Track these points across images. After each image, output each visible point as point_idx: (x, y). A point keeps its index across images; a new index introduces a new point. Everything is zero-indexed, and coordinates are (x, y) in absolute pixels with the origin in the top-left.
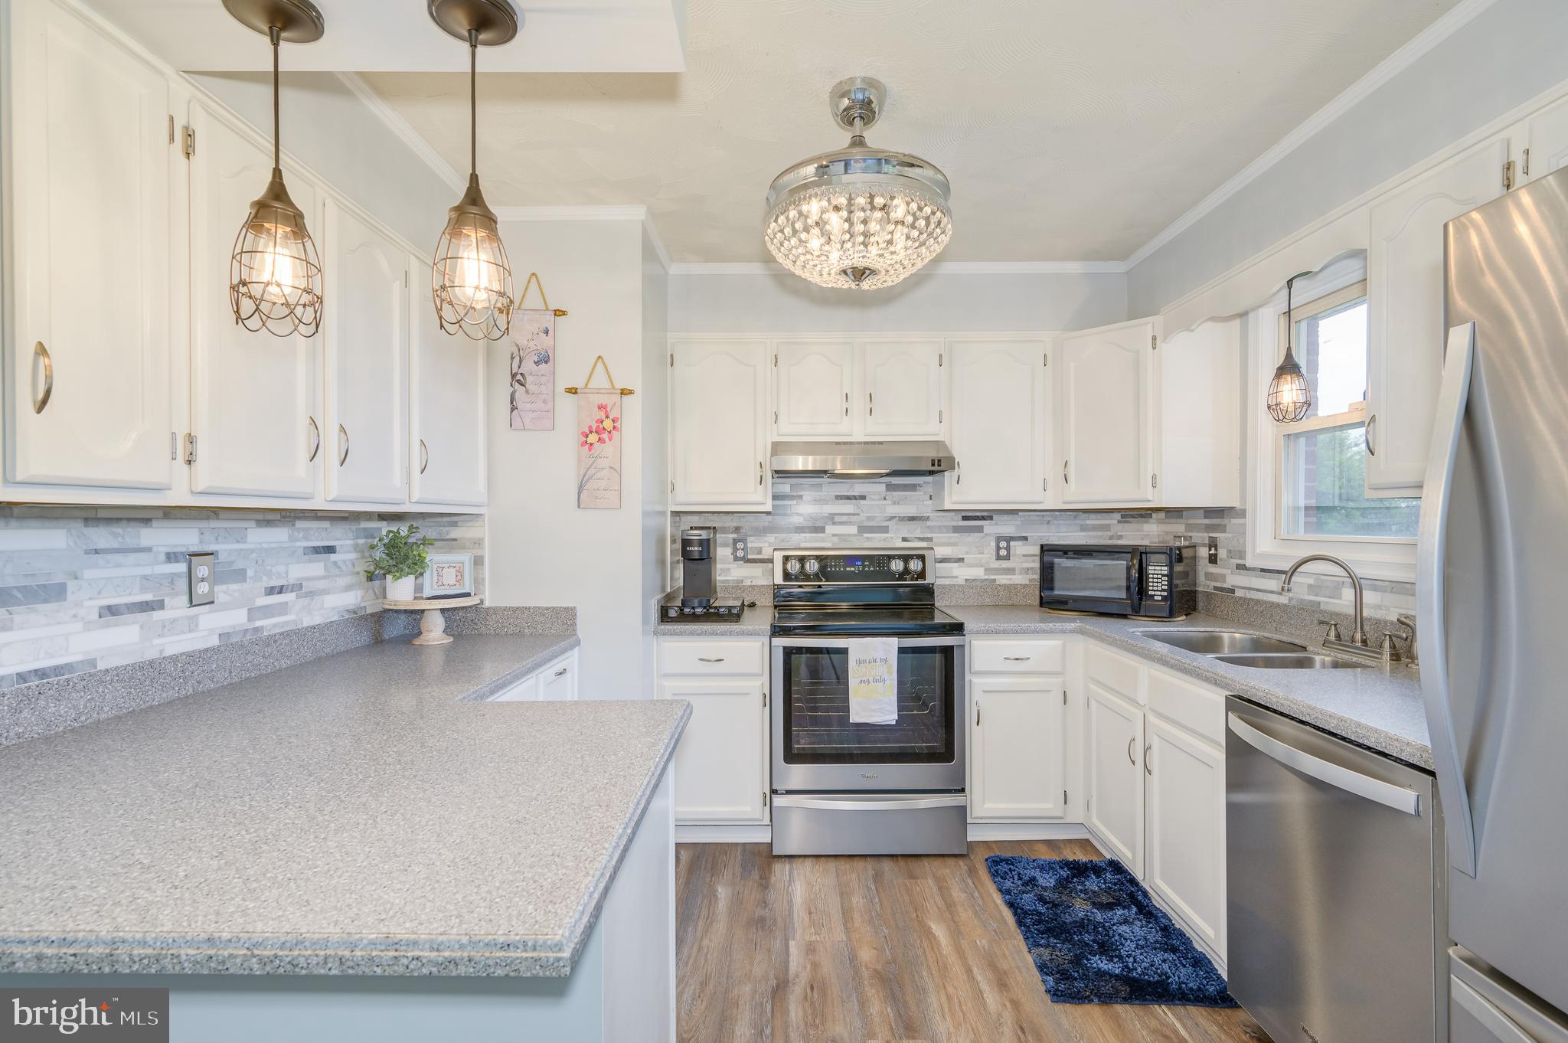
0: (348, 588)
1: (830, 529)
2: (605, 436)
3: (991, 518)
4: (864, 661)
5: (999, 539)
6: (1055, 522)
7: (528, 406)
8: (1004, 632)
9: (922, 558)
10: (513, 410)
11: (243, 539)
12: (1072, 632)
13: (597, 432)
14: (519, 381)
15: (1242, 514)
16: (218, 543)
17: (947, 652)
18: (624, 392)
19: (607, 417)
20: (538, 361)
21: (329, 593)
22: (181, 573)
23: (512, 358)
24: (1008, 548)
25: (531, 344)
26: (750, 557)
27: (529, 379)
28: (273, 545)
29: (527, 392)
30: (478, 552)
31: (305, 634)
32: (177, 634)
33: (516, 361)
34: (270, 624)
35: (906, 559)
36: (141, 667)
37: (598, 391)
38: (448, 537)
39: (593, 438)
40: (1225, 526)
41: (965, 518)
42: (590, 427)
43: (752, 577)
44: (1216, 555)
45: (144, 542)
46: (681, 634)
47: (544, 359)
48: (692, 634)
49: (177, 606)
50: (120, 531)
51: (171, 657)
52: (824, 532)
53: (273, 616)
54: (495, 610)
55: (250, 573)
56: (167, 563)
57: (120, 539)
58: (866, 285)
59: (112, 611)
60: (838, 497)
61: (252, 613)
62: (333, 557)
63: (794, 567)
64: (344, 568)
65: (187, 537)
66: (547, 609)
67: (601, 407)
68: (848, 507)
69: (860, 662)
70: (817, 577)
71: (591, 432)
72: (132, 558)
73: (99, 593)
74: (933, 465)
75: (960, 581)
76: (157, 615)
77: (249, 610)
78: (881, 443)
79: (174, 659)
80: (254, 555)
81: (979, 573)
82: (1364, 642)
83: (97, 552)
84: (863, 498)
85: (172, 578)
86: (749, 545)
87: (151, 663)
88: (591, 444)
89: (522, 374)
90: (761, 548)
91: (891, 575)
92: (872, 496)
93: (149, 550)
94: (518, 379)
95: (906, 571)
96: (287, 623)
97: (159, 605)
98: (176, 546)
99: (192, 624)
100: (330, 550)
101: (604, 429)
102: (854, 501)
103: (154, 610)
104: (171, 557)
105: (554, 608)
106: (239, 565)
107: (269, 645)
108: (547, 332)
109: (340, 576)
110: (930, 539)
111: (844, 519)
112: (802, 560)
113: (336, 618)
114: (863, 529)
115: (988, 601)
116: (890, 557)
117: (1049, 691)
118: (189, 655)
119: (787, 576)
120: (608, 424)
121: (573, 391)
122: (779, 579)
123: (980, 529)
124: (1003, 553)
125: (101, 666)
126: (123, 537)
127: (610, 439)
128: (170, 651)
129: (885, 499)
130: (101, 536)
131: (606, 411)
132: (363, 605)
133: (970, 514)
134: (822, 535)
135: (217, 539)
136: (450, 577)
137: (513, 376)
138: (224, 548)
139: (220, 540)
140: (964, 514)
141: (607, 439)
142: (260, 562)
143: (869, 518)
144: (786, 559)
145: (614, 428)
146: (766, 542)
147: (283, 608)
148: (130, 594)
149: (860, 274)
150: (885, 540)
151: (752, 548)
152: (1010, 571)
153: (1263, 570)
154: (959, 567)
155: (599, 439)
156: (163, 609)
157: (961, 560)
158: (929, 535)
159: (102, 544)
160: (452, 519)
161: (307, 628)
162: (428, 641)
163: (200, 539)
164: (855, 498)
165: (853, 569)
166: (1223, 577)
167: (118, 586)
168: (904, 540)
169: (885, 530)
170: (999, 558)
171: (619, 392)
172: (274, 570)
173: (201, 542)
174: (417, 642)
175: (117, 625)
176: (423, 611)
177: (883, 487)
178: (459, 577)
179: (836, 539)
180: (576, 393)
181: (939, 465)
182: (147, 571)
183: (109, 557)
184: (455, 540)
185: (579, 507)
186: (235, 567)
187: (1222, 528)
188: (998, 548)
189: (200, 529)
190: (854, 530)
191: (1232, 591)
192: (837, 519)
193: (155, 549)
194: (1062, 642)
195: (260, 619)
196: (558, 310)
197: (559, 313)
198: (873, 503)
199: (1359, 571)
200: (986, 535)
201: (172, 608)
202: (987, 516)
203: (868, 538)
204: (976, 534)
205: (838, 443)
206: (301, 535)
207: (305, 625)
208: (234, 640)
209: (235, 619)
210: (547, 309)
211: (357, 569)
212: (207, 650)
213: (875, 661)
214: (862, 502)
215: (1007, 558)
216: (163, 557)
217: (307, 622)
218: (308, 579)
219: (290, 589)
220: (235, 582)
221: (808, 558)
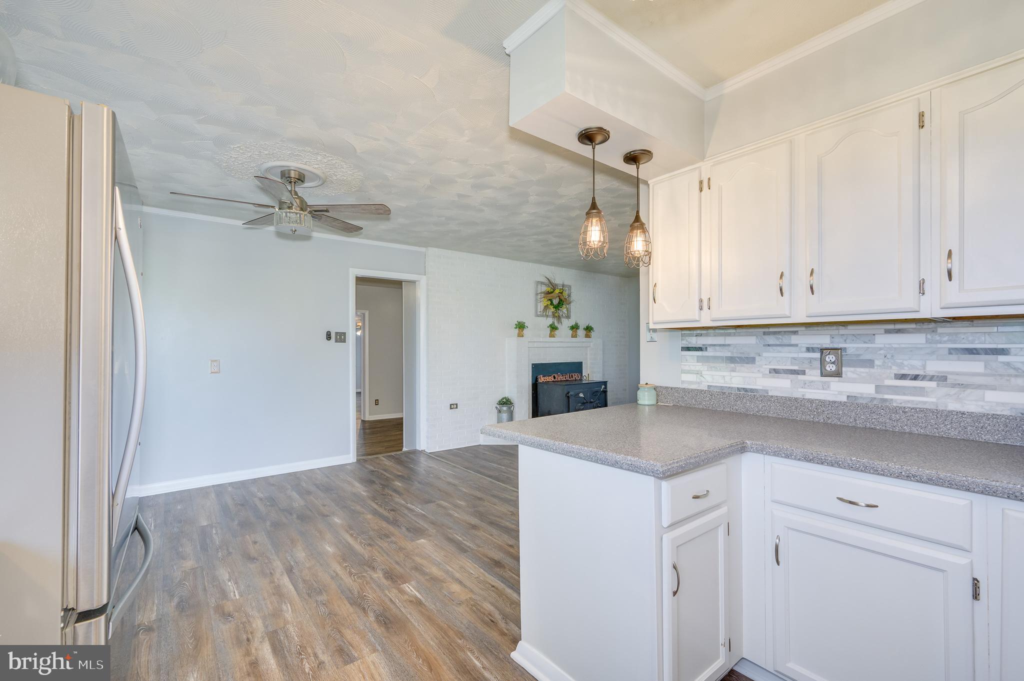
11: (873, 342)
16: (847, 343)
21: (995, 390)
22: (817, 358)
28: (903, 346)
32: (814, 389)
34: (899, 399)
36: (790, 399)
45: (793, 342)
49: (813, 375)
50: (780, 336)
51: (809, 399)
53: (904, 394)
55: (877, 362)
56: (806, 352)
57: (780, 340)
59: (776, 371)
61: (878, 388)
62: (1003, 359)
65: (823, 340)
72: (787, 349)
73: (770, 363)
76: (800, 377)
77: (876, 386)
79: (811, 401)
80: (882, 352)
83: (769, 345)
85: (811, 360)
87: (796, 399)
93: (796, 345)
96: (925, 403)
97: (803, 373)
98: (813, 344)
99: (825, 387)
100: (999, 351)
103: (799, 374)
104: (808, 350)
106: (868, 357)
107: (896, 413)
118: (820, 401)
125: (770, 394)
126: (782, 339)
128: (808, 396)
130: (771, 340)
135: (845, 341)
138: (851, 348)
139: (847, 341)
142: (889, 356)
147: (921, 391)
148: (785, 365)
156: (805, 374)
159: (770, 343)
163: (831, 340)
167: (779, 361)
172: (906, 363)
173: (832, 342)
175: (778, 378)
182: (795, 355)
183: (775, 348)
186: (862, 358)
189: (831, 335)
193: (799, 345)
195: (888, 394)
201: (810, 375)
208: (861, 401)
209: (866, 390)
212: (835, 402)
216: (805, 349)
219: (928, 378)
220: (862, 367)
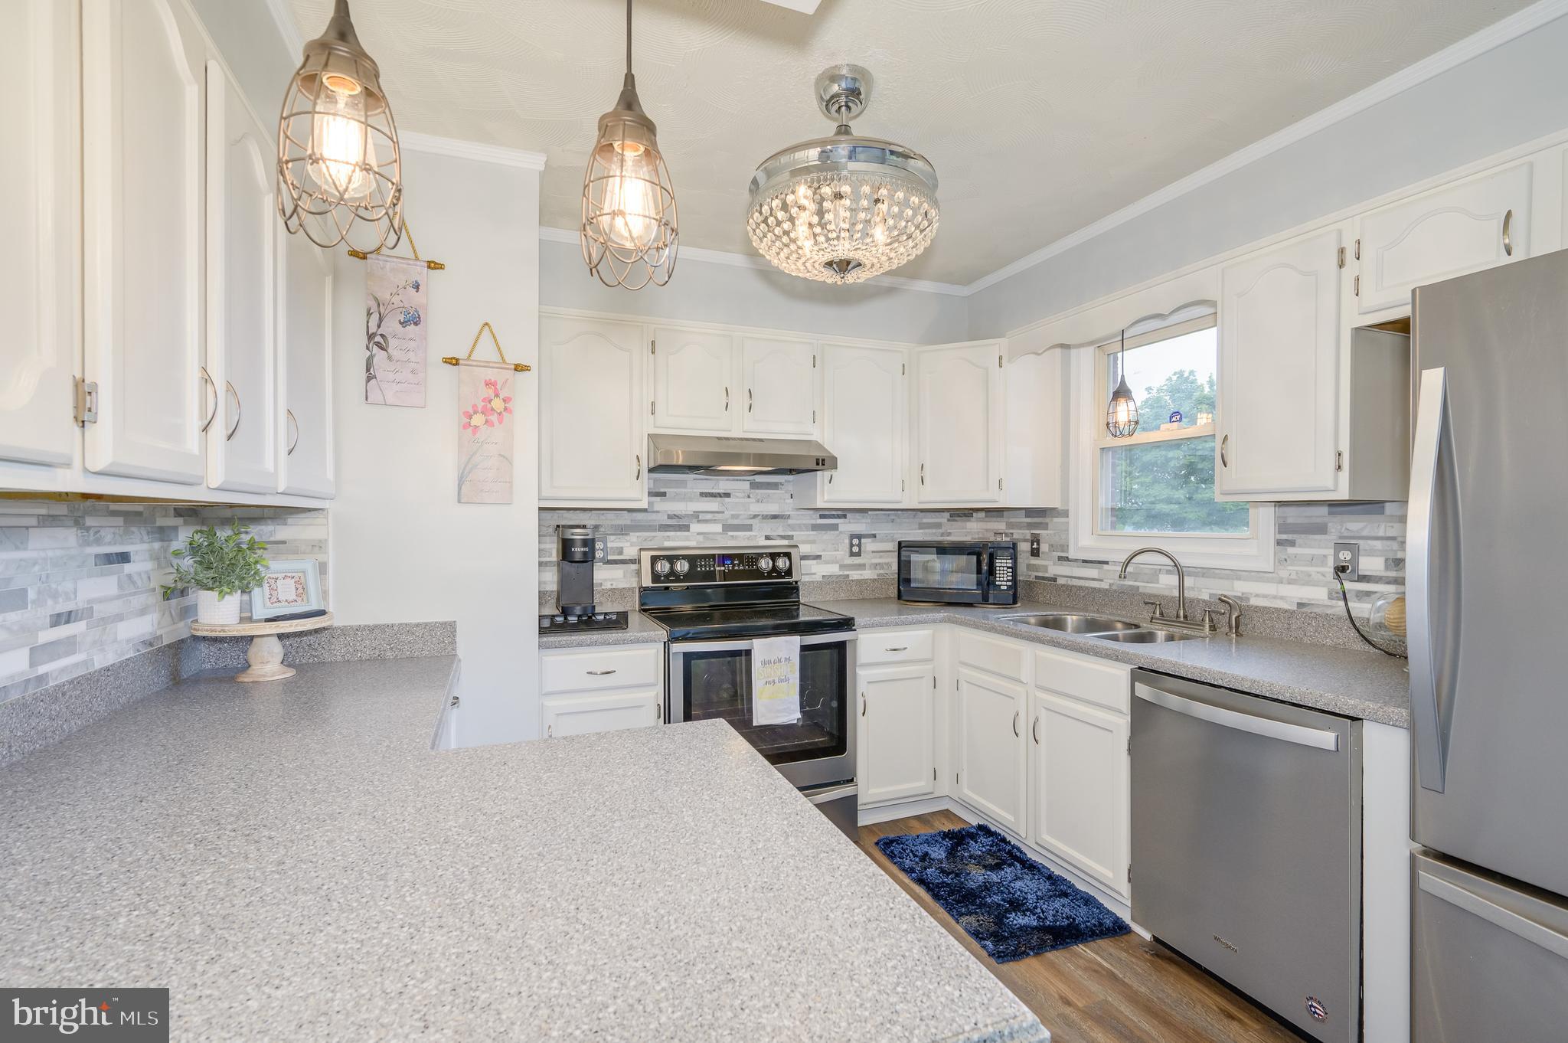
0: (143, 612)
1: (695, 527)
2: (494, 418)
3: (845, 516)
4: (769, 662)
5: (852, 536)
6: (898, 520)
7: (391, 376)
9: (788, 555)
10: (369, 379)
11: (24, 544)
13: (483, 413)
14: (377, 344)
15: (1065, 514)
17: (841, 646)
18: (519, 368)
19: (497, 395)
20: (405, 322)
21: (122, 620)
23: (369, 314)
24: (859, 545)
25: (396, 299)
26: (610, 558)
27: (393, 343)
29: (390, 358)
30: (321, 558)
31: (98, 680)
33: (375, 318)
34: (56, 669)
35: (774, 556)
37: (487, 365)
38: (272, 539)
39: (478, 420)
40: (1047, 524)
41: (822, 517)
42: (474, 406)
43: (613, 580)
44: (1038, 549)
46: (568, 646)
47: (413, 319)
48: (580, 645)
52: (689, 531)
53: (59, 657)
54: (344, 631)
55: (31, 595)
60: (702, 494)
61: (35, 654)
62: (127, 568)
63: (663, 567)
64: (139, 583)
66: (417, 625)
67: (488, 384)
68: (713, 505)
69: (766, 663)
70: (688, 577)
71: (475, 412)
74: (818, 464)
75: (818, 578)
77: (31, 650)
78: (761, 440)
80: (36, 568)
81: (834, 569)
82: (1185, 617)
84: (728, 495)
86: (609, 545)
88: (476, 427)
89: (382, 336)
90: (622, 548)
91: (759, 574)
92: (737, 494)
94: (376, 340)
95: (774, 569)
96: (77, 665)
100: (124, 558)
101: (492, 409)
102: (719, 499)
105: (426, 624)
106: (20, 582)
107: (56, 700)
108: (417, 287)
109: (135, 594)
110: (790, 537)
111: (709, 516)
112: (671, 559)
113: (131, 654)
114: (727, 528)
115: (842, 596)
116: (761, 555)
117: (922, 677)
119: (656, 577)
120: (497, 404)
121: (453, 362)
122: (647, 582)
123: (835, 527)
124: (856, 549)
127: (501, 422)
129: (749, 497)
131: (496, 388)
132: (159, 633)
133: (827, 513)
134: (686, 533)
136: (286, 590)
137: (370, 337)
140: (821, 513)
141: (496, 423)
142: (43, 578)
143: (734, 517)
144: (654, 560)
145: (506, 409)
146: (627, 541)
147: (71, 644)
149: (843, 266)
150: (748, 538)
151: (612, 548)
152: (861, 567)
153: (1085, 561)
154: (817, 563)
155: (487, 422)
157: (819, 557)
158: (790, 533)
160: (278, 514)
161: (100, 671)
164: (720, 495)
165: (723, 568)
166: (1045, 568)
168: (767, 538)
169: (749, 528)
170: (852, 554)
171: (513, 367)
172: (60, 589)
174: (245, 678)
176: (252, 638)
177: (747, 485)
178: (300, 591)
179: (701, 538)
180: (457, 364)
181: (823, 465)
184: (284, 542)
185: (459, 502)
186: (13, 586)
187: (1045, 526)
188: (852, 545)
190: (718, 528)
191: (1055, 580)
192: (701, 517)
194: (931, 632)
195: (44, 663)
196: (433, 262)
197: (434, 266)
198: (737, 500)
199: (1183, 561)
200: (841, 532)
202: (843, 513)
203: (732, 536)
204: (832, 532)
205: (719, 439)
206: (91, 537)
207: (97, 666)
208: (14, 695)
210: (417, 259)
211: (152, 585)
213: (780, 661)
214: (727, 500)
215: (859, 554)
217: (101, 661)
218: (100, 601)
219: (79, 615)
220: (13, 608)
221: (677, 557)
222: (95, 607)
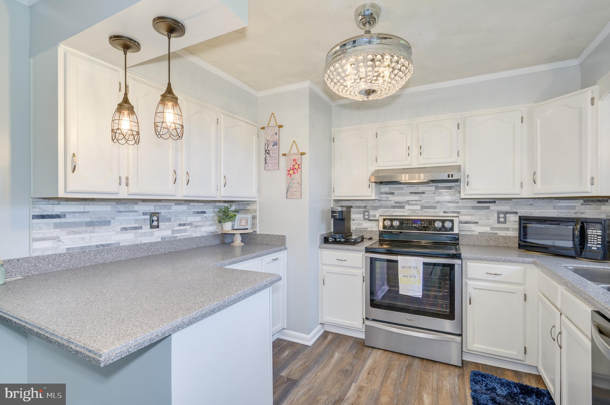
0: (211, 225)
1: (407, 207)
2: (295, 171)
3: (495, 202)
4: (405, 267)
5: (499, 213)
6: (536, 204)
7: (270, 162)
8: (486, 260)
9: (452, 221)
10: (265, 163)
11: (170, 209)
12: (529, 263)
13: (293, 170)
14: (267, 153)
16: (161, 210)
17: (452, 266)
18: (302, 154)
19: (296, 164)
20: (274, 145)
21: (203, 227)
22: (148, 219)
23: (265, 145)
24: (505, 218)
25: (271, 139)
26: (371, 218)
27: (271, 152)
28: (181, 211)
29: (270, 156)
30: (254, 214)
31: (193, 239)
32: (146, 237)
33: (267, 145)
34: (180, 235)
35: (443, 221)
36: (134, 246)
37: (293, 154)
38: (247, 209)
39: (291, 172)
41: (479, 202)
42: (290, 168)
43: (371, 227)
45: (135, 209)
46: (330, 248)
47: (275, 144)
48: (333, 249)
49: (146, 228)
50: (128, 206)
51: (144, 244)
52: (404, 209)
53: (181, 233)
54: (260, 235)
55: (172, 219)
56: (143, 215)
57: (128, 208)
58: (372, 97)
59: (125, 229)
60: (410, 193)
61: (173, 232)
62: (205, 215)
63: (388, 223)
64: (209, 218)
65: (150, 208)
66: (276, 235)
67: (294, 160)
68: (416, 197)
69: (403, 267)
70: (398, 228)
71: (291, 170)
72: (132, 214)
73: (121, 224)
74: (449, 177)
75: (476, 233)
76: (140, 231)
78: (425, 168)
79: (145, 244)
80: (174, 214)
81: (487, 229)
83: (120, 212)
84: (423, 193)
85: (145, 220)
86: (370, 213)
87: (137, 245)
88: (291, 174)
89: (268, 150)
90: (375, 215)
91: (435, 229)
92: (428, 192)
93: (137, 211)
94: (267, 152)
95: (443, 226)
96: (186, 235)
97: (141, 228)
98: (146, 210)
99: (152, 234)
100: (204, 212)
101: (295, 168)
102: (419, 195)
103: (138, 229)
104: (144, 214)
105: (278, 235)
106: (168, 217)
107: (179, 242)
108: (276, 134)
109: (207, 221)
110: (459, 212)
111: (414, 202)
112: (392, 220)
113: (206, 235)
114: (423, 207)
115: (492, 244)
116: (435, 221)
117: (515, 293)
118: (150, 243)
119: (384, 227)
120: (296, 166)
121: (284, 155)
122: (381, 229)
123: (488, 208)
124: (502, 220)
125: (121, 245)
126: (129, 208)
127: (297, 172)
128: (144, 242)
129: (435, 193)
130: (121, 208)
131: (296, 162)
132: (217, 231)
133: (482, 200)
134: (403, 210)
135: (160, 209)
136: (244, 223)
137: (266, 151)
138: (163, 212)
139: (161, 209)
140: (478, 200)
141: (296, 172)
142: (176, 216)
143: (426, 202)
144: (384, 220)
145: (299, 168)
146: (378, 212)
147: (185, 231)
148: (131, 224)
149: (369, 92)
150: (434, 212)
151: (372, 215)
152: (508, 229)
154: (475, 226)
155: (294, 172)
156: (142, 229)
157: (477, 223)
158: (458, 210)
159: (122, 210)
160: (248, 203)
161: (194, 237)
162: (234, 244)
163: (154, 208)
164: (419, 193)
165: (416, 225)
167: (127, 222)
168: (445, 212)
169: (435, 208)
170: (499, 222)
171: (300, 154)
172: (181, 218)
173: (155, 209)
174: (232, 244)
175: (126, 233)
176: (234, 234)
177: (433, 188)
178: (247, 223)
179: (410, 212)
180: (285, 155)
181: (452, 177)
182: (136, 218)
183: (124, 213)
184: (249, 210)
185: (287, 198)
186: (167, 217)
188: (499, 218)
189: (154, 205)
190: (419, 207)
192: (410, 203)
193: (139, 211)
194: (523, 268)
195: (176, 234)
196: (280, 125)
197: (280, 127)
198: (427, 195)
200: (492, 210)
201: (145, 229)
202: (493, 201)
203: (426, 211)
204: (485, 210)
205: (403, 169)
206: (192, 208)
207: (193, 236)
208: (167, 239)
209: (168, 233)
210: (277, 126)
211: (215, 219)
212: (156, 242)
213: (410, 267)
214: (423, 195)
215: (505, 222)
216: (142, 214)
217: (194, 235)
218: (195, 222)
219: (188, 224)
220: (167, 222)
221: (395, 219)
222: (193, 223)
